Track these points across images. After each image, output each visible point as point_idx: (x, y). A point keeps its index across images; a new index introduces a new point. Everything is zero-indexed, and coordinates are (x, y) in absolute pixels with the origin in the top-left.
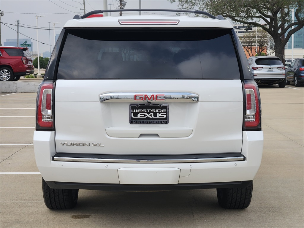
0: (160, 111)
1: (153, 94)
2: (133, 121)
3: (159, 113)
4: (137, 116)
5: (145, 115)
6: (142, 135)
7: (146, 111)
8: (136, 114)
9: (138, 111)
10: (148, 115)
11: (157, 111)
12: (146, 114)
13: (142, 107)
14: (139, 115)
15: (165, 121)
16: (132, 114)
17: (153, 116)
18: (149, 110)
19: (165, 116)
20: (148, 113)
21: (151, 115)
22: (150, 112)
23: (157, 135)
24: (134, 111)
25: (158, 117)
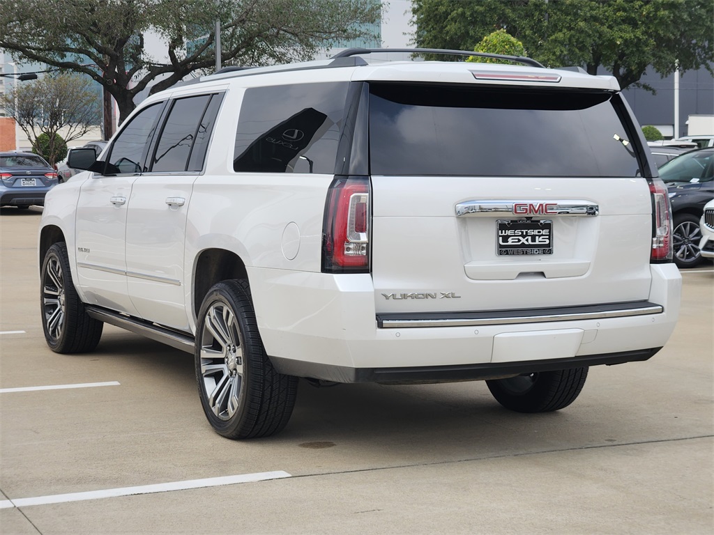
0: (540, 232)
1: (542, 202)
2: (504, 250)
3: (539, 236)
4: (508, 242)
5: (519, 241)
6: (522, 274)
7: (520, 233)
8: (505, 239)
9: (509, 232)
10: (523, 240)
11: (536, 232)
12: (521, 238)
13: (514, 225)
14: (510, 240)
15: (547, 249)
16: (501, 238)
17: (530, 242)
18: (524, 231)
19: (547, 241)
20: (524, 237)
21: (527, 240)
22: (527, 235)
23: (542, 274)
24: (503, 234)
25: (537, 243)
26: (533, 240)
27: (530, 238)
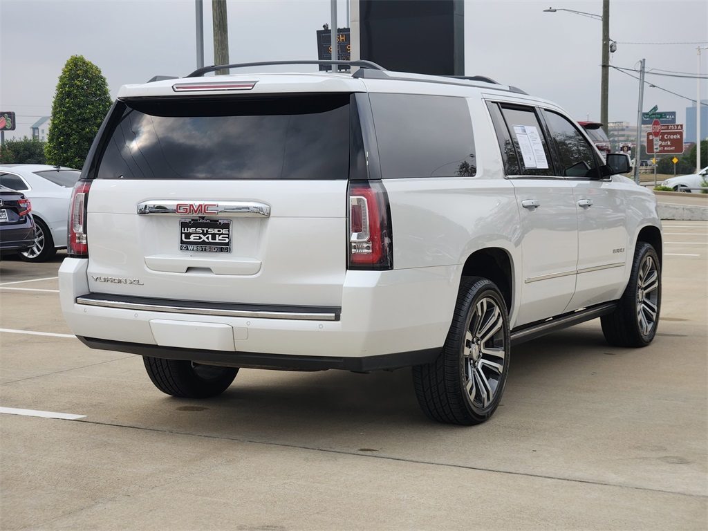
0: (220, 231)
2: (185, 245)
3: (220, 235)
4: (190, 239)
5: (200, 238)
6: (189, 269)
7: (201, 231)
8: (188, 235)
9: (191, 230)
10: (204, 238)
11: (216, 231)
12: (201, 236)
13: (196, 223)
14: (192, 236)
15: (225, 248)
16: (183, 235)
17: (210, 240)
18: (205, 229)
19: (227, 240)
20: (205, 235)
21: (208, 238)
22: (207, 233)
23: (208, 270)
24: (186, 231)
25: (217, 241)
26: (213, 238)
27: (210, 236)
